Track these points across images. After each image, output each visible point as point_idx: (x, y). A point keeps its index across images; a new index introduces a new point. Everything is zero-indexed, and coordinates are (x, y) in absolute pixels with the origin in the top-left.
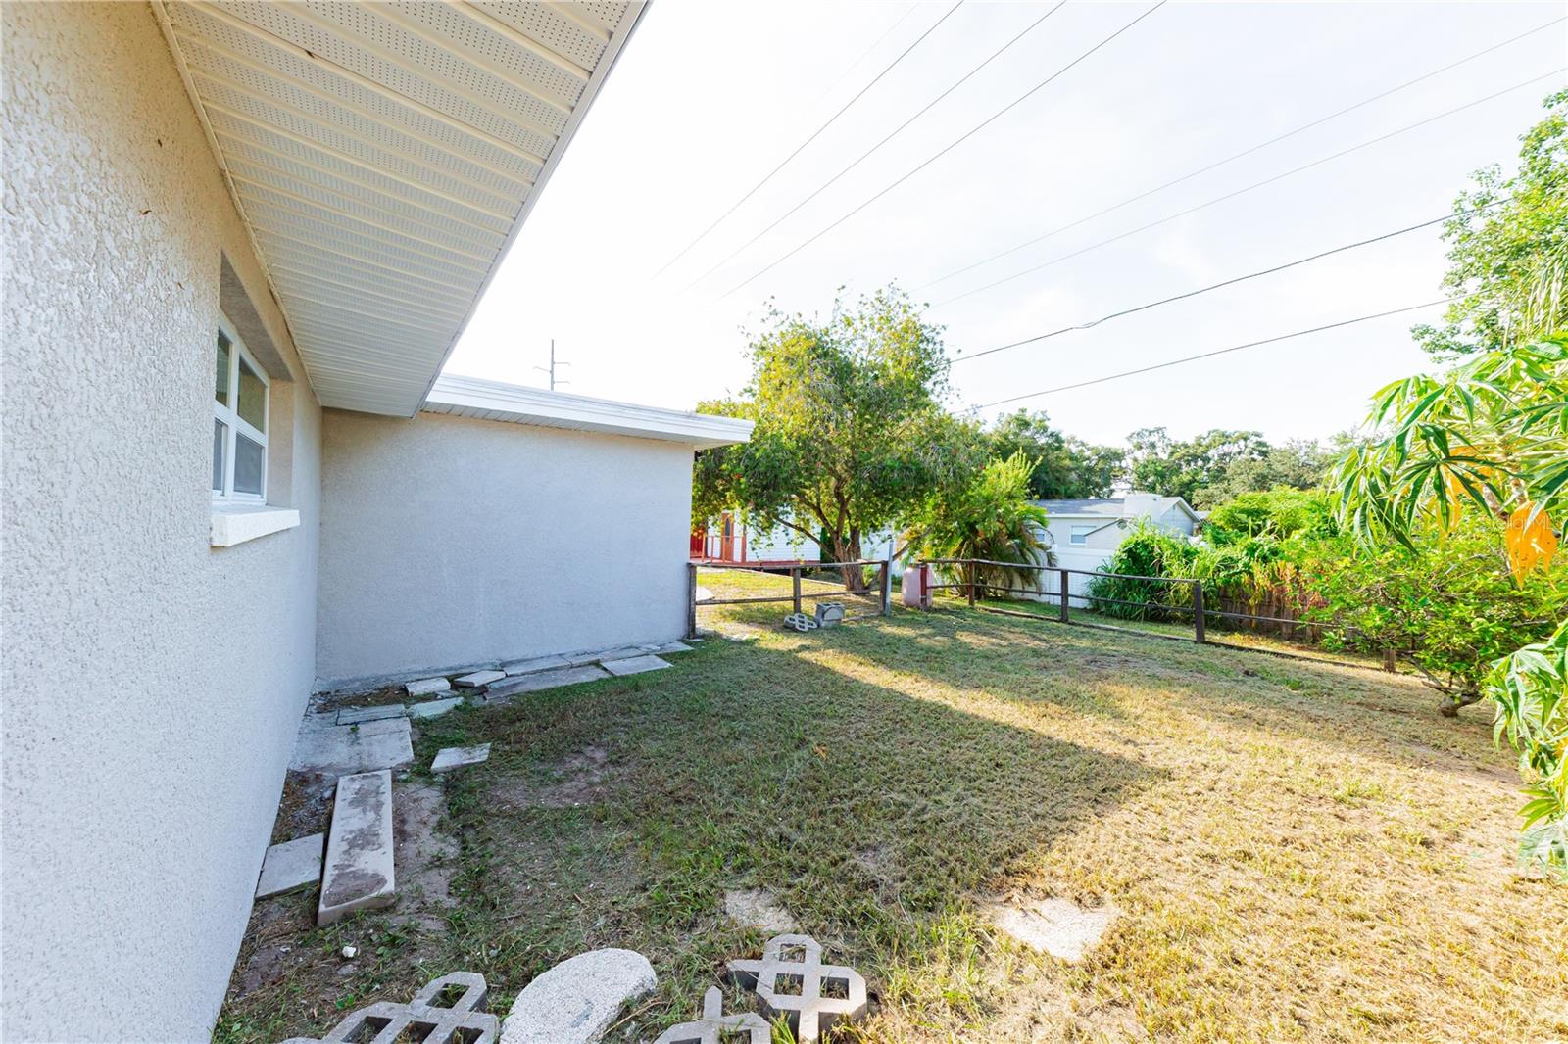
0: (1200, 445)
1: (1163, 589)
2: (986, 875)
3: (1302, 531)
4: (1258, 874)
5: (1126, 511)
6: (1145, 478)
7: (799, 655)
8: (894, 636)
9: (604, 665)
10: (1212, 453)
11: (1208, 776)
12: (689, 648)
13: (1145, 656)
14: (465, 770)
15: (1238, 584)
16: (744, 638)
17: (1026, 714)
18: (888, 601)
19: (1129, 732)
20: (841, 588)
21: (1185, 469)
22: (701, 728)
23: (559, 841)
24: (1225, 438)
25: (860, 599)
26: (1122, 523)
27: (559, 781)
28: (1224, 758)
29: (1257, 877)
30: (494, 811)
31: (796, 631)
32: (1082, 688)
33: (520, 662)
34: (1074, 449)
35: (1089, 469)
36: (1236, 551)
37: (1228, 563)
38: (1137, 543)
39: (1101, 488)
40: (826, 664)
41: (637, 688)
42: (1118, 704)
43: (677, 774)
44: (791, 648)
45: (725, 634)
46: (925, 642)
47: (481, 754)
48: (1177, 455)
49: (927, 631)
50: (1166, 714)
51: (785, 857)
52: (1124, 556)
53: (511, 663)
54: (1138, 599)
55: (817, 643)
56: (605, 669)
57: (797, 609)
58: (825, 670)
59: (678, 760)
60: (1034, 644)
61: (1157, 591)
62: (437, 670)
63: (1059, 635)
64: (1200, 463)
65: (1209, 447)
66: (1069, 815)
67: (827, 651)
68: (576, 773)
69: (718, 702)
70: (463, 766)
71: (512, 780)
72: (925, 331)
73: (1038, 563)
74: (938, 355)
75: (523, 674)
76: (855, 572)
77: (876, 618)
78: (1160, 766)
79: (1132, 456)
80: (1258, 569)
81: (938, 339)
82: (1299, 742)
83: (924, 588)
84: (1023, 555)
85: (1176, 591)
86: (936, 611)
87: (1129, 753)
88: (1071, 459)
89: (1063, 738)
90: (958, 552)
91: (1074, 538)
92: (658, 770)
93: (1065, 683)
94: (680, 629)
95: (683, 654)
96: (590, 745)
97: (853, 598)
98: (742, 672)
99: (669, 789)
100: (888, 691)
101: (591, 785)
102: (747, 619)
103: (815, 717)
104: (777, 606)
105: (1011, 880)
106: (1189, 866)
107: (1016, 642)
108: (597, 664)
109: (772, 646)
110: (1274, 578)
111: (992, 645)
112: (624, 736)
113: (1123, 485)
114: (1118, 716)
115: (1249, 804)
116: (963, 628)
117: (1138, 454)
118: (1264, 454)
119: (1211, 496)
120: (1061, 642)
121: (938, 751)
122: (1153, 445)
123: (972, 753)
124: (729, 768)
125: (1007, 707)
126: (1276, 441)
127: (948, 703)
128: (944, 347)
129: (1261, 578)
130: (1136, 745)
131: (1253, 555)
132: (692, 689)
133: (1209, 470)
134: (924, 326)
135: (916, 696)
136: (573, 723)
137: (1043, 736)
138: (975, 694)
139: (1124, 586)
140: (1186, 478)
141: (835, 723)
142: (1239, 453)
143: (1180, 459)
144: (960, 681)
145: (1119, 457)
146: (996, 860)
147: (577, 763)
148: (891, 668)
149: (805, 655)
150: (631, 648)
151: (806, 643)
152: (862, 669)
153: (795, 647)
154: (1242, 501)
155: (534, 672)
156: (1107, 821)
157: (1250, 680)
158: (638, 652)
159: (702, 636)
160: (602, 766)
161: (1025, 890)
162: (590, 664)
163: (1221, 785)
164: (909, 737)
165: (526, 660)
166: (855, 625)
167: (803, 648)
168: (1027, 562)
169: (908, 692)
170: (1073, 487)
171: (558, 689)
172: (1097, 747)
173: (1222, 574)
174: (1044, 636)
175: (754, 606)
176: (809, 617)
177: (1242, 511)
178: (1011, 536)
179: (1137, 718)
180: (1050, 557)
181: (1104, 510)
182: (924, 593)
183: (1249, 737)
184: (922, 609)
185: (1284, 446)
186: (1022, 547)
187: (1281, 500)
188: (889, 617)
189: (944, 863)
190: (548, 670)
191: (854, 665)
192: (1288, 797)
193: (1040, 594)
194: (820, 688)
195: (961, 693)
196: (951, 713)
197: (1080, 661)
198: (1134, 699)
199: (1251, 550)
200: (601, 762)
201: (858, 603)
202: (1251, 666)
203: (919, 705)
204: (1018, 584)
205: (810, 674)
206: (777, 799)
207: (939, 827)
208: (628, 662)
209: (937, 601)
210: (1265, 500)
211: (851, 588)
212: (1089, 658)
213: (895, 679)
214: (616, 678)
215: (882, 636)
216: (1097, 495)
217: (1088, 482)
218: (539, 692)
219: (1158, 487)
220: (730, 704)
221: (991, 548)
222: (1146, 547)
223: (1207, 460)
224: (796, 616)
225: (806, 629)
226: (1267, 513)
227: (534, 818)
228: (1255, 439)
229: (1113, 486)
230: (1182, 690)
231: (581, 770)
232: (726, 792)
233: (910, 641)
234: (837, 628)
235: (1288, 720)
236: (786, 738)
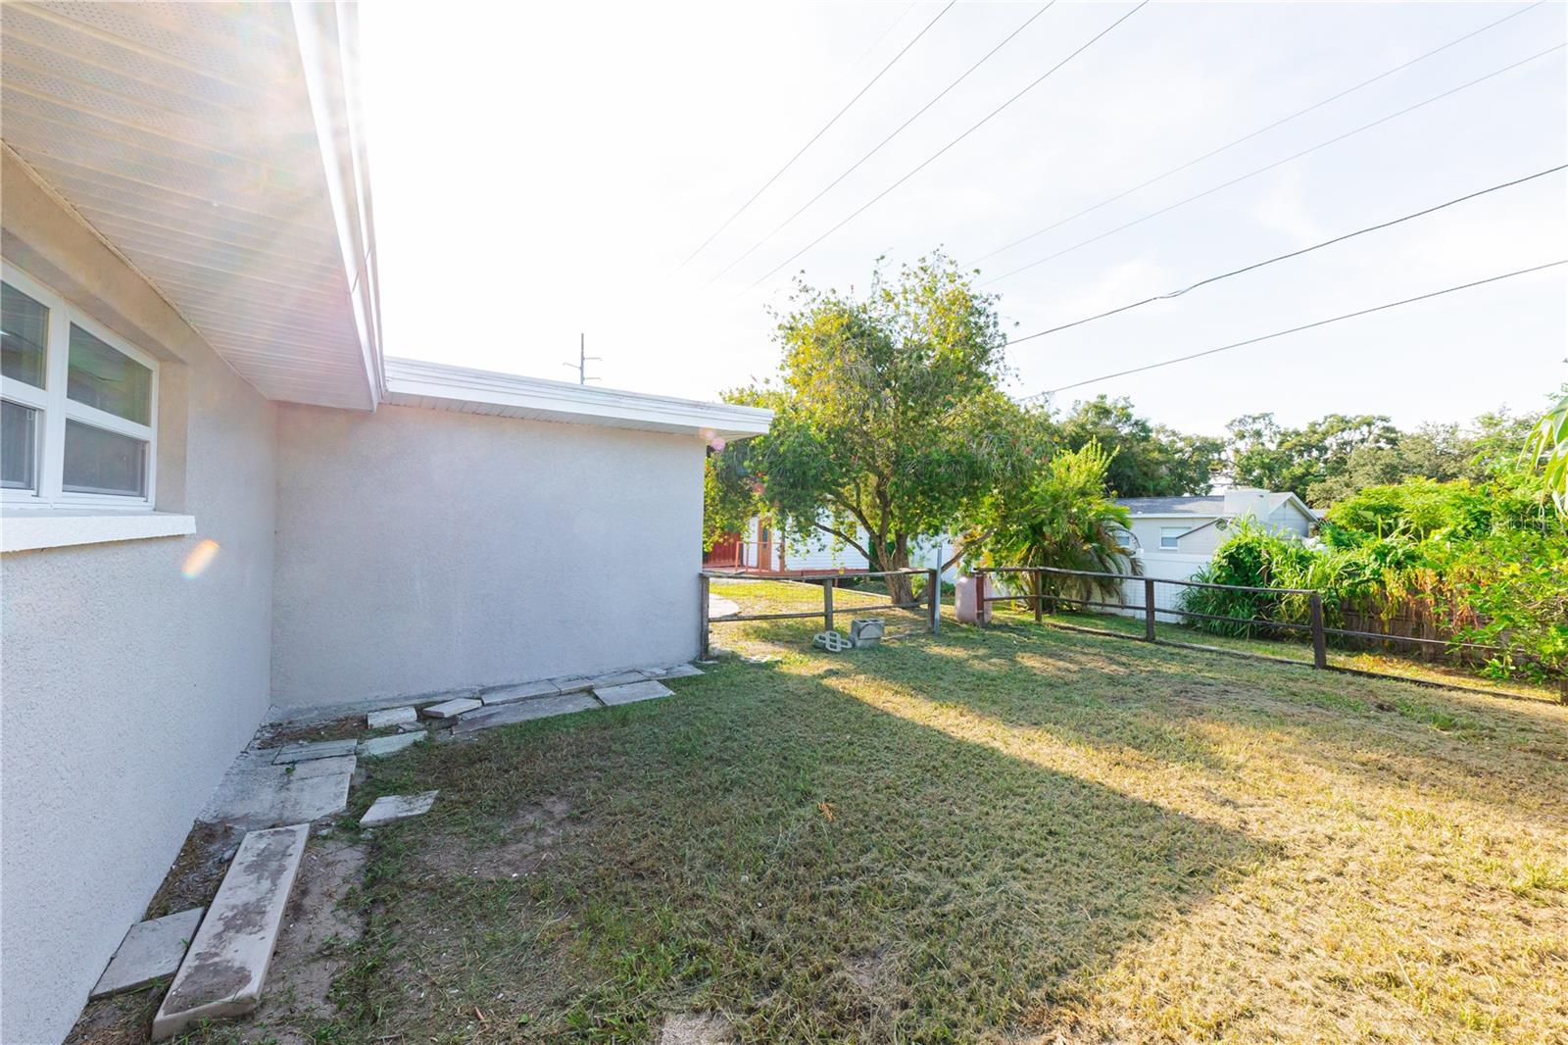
0: (1315, 432)
1: (1272, 600)
2: (1021, 1003)
3: (1445, 530)
4: (1410, 1012)
5: (1227, 510)
6: (1249, 471)
7: (826, 682)
8: (941, 658)
9: (596, 692)
10: (1330, 441)
11: (1334, 854)
12: (700, 672)
13: (1250, 685)
14: (397, 824)
15: (1365, 595)
16: (763, 661)
17: (1095, 761)
18: (937, 616)
19: (1227, 789)
20: (886, 600)
21: (1297, 460)
22: (688, 774)
23: (480, 927)
24: (1345, 424)
25: (907, 614)
26: (1221, 523)
27: (504, 843)
28: (1356, 827)
29: (1409, 1015)
30: (415, 882)
31: (827, 651)
32: (1168, 727)
33: (502, 688)
34: (1164, 440)
35: (1183, 463)
36: (1363, 556)
37: (1353, 570)
38: (1239, 547)
39: (1197, 484)
40: (854, 693)
41: (624, 722)
42: (1213, 748)
43: (646, 836)
44: (816, 672)
45: (744, 655)
46: (978, 665)
47: (422, 804)
48: (1287, 445)
49: (981, 652)
50: (1276, 763)
51: (757, 963)
52: (1224, 562)
53: (493, 689)
54: (1241, 613)
55: (850, 666)
56: (597, 698)
57: (829, 625)
58: (853, 701)
59: (650, 817)
60: (1110, 669)
61: (1266, 604)
62: (406, 698)
63: (1142, 658)
64: (1315, 453)
65: (1325, 434)
66: (1141, 911)
67: (858, 677)
68: (525, 831)
69: (715, 742)
70: (398, 819)
71: (448, 840)
72: (976, 303)
73: (1120, 572)
74: (991, 330)
75: (503, 703)
76: (902, 582)
77: (923, 636)
78: (1268, 838)
79: (1233, 447)
80: (1390, 576)
81: (991, 310)
82: (1457, 805)
83: (981, 601)
84: (1102, 561)
85: (1289, 604)
86: (995, 627)
87: (1227, 818)
88: (1160, 451)
89: (1140, 794)
90: (1025, 559)
91: (1165, 541)
92: (623, 830)
93: (1146, 720)
94: (691, 650)
95: (691, 680)
96: (552, 794)
97: (899, 612)
98: (752, 702)
99: (629, 859)
100: (926, 728)
101: (540, 848)
102: (771, 637)
103: (830, 760)
104: (809, 622)
105: (1055, 1010)
106: (1309, 995)
107: (1089, 666)
108: (589, 691)
109: (794, 671)
110: (1413, 589)
111: (1059, 669)
112: (594, 785)
113: (1222, 480)
114: (1214, 765)
115: (1393, 897)
116: (1024, 648)
117: (1241, 445)
118: (1393, 442)
119: (1329, 491)
120: (1144, 666)
121: (976, 810)
122: (1258, 434)
123: (1019, 816)
124: (708, 830)
125: (1071, 751)
126: (1407, 425)
127: (996, 744)
128: (999, 320)
129: (1395, 588)
130: (1236, 807)
131: (1383, 560)
132: (689, 724)
133: (1326, 461)
134: (975, 297)
135: (958, 734)
136: (540, 767)
137: (1114, 793)
138: (1031, 733)
139: (1224, 599)
140: (1298, 471)
141: (850, 771)
142: (1363, 441)
143: (1290, 449)
144: (1014, 715)
145: (1218, 448)
146: (1036, 980)
147: (530, 818)
148: (933, 698)
149: (832, 682)
150: (631, 672)
151: (835, 666)
152: (898, 699)
153: (821, 671)
154: (1368, 496)
155: (516, 701)
156: (1194, 920)
157: (1386, 717)
158: (640, 677)
159: (717, 658)
160: (559, 823)
161: (1073, 1029)
162: (582, 691)
163: (1352, 866)
164: (939, 791)
165: (510, 686)
166: (897, 645)
167: (831, 673)
168: (1108, 570)
169: (949, 730)
170: (1163, 483)
171: (536, 722)
172: (1186, 809)
173: (1345, 583)
174: (1124, 659)
175: (784, 622)
176: (843, 633)
177: (1367, 508)
178: (1088, 539)
179: (1238, 768)
180: (1134, 563)
181: (1201, 509)
182: (980, 606)
183: (1385, 798)
184: (979, 626)
185: (1417, 432)
186: (1100, 554)
187: (1415, 495)
188: (939, 635)
189: (964, 981)
190: (531, 698)
191: (888, 695)
192: (1446, 887)
193: (1123, 607)
194: (840, 723)
195: (1016, 732)
196: (999, 759)
197: (1167, 691)
198: (1236, 744)
199: (1382, 554)
200: (558, 817)
201: (904, 618)
202: (1386, 698)
203: (961, 750)
204: (1097, 596)
205: (835, 705)
206: (760, 876)
207: (964, 925)
208: (626, 690)
209: (998, 615)
210: (1396, 495)
211: (897, 601)
212: (1179, 687)
213: (935, 713)
214: (605, 708)
215: (927, 658)
216: (1193, 491)
217: (1181, 477)
218: (513, 726)
219: (1266, 481)
220: (728, 743)
221: (1063, 553)
222: (1250, 551)
223: (1323, 450)
224: (827, 635)
225: (838, 650)
226: (1397, 509)
227: (458, 892)
228: (1381, 424)
229: (1212, 482)
230: (1298, 731)
231: (533, 828)
232: (698, 863)
233: (960, 664)
234: (875, 648)
235: (1439, 774)
236: (788, 789)
